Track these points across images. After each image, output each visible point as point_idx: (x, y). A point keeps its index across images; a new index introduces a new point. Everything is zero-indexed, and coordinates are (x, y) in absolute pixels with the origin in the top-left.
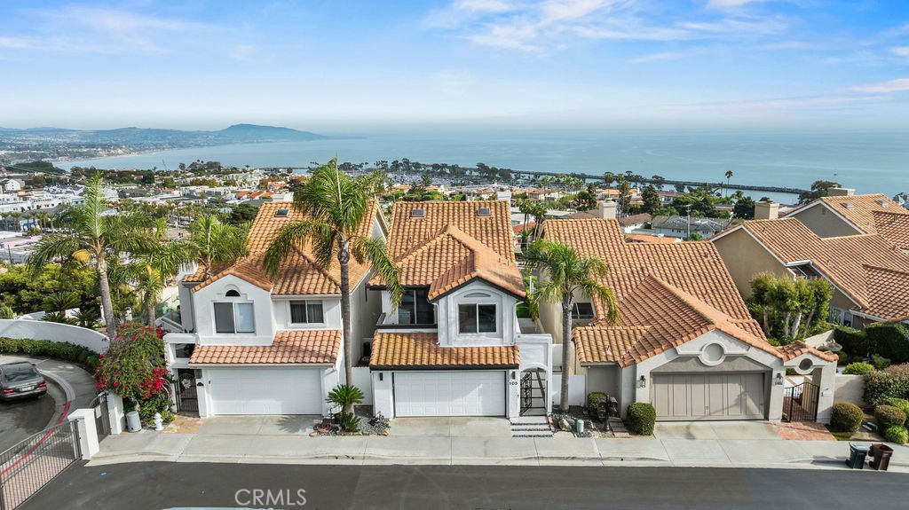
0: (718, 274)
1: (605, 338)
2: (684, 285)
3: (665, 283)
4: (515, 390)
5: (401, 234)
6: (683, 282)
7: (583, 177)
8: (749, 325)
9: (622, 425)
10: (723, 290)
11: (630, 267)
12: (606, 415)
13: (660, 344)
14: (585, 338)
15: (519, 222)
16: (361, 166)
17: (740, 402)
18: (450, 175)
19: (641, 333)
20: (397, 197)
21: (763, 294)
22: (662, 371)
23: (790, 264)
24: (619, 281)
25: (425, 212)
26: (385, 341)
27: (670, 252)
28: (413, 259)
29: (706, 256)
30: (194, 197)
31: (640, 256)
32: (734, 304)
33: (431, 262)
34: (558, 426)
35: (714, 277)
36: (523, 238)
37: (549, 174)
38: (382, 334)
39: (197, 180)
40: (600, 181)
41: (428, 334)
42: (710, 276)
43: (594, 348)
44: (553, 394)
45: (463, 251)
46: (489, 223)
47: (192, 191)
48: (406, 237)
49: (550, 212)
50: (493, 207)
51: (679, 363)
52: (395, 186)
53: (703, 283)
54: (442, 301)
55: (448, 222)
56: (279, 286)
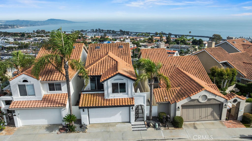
0: (199, 67)
1: (165, 92)
2: (189, 71)
3: (182, 70)
4: (133, 113)
5: (92, 55)
6: (188, 70)
7: (149, 33)
8: (213, 86)
9: (171, 124)
10: (202, 72)
11: (171, 65)
12: (166, 122)
13: (184, 95)
14: (158, 93)
15: (132, 47)
16: (86, 31)
17: (212, 114)
18: (112, 33)
19: (177, 90)
20: (97, 40)
21: (215, 73)
22: (185, 105)
23: (221, 62)
24: (167, 70)
25: (100, 47)
26: (85, 97)
27: (183, 59)
28: (95, 65)
29: (195, 61)
30: (37, 41)
31: (173, 61)
32: (205, 77)
33: (102, 66)
34: (149, 126)
35: (198, 68)
36: (133, 51)
37: (140, 33)
38: (84, 94)
39: (38, 35)
40: (154, 34)
41: (101, 93)
42: (197, 68)
43: (161, 96)
44: (146, 112)
45: (113, 62)
46: (123, 51)
47: (36, 39)
48: (93, 56)
49: (141, 44)
50: (124, 45)
51: (191, 102)
52: (96, 36)
53: (195, 70)
54: (105, 82)
55: (108, 51)
56: (43, 77)
